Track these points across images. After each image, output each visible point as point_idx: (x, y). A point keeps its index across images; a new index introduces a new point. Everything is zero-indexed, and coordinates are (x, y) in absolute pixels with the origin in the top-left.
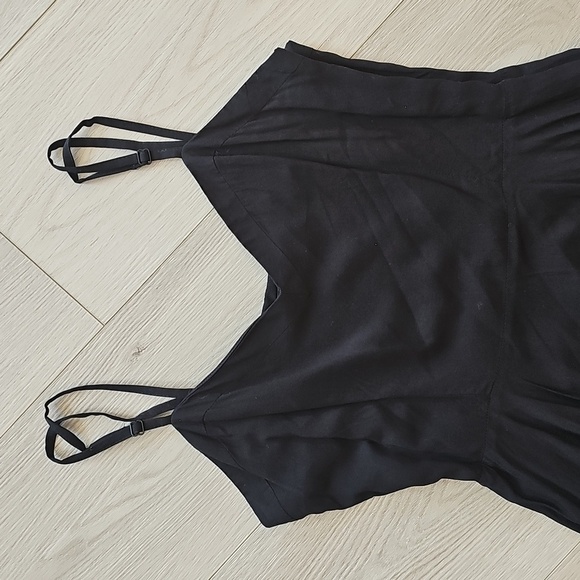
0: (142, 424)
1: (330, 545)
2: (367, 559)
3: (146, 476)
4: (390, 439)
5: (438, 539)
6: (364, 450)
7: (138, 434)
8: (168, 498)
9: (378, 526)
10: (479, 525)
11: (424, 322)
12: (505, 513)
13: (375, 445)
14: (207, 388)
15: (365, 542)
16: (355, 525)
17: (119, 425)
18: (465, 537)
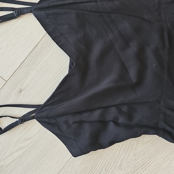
0: (23, 119)
1: (100, 163)
2: (115, 168)
3: (26, 140)
4: (121, 120)
5: (143, 158)
6: (111, 125)
7: (21, 123)
8: (36, 148)
9: (119, 155)
10: (158, 152)
11: (133, 74)
12: (169, 147)
13: (116, 123)
14: (47, 104)
15: (114, 161)
16: (110, 155)
17: (15, 120)
18: (153, 157)
